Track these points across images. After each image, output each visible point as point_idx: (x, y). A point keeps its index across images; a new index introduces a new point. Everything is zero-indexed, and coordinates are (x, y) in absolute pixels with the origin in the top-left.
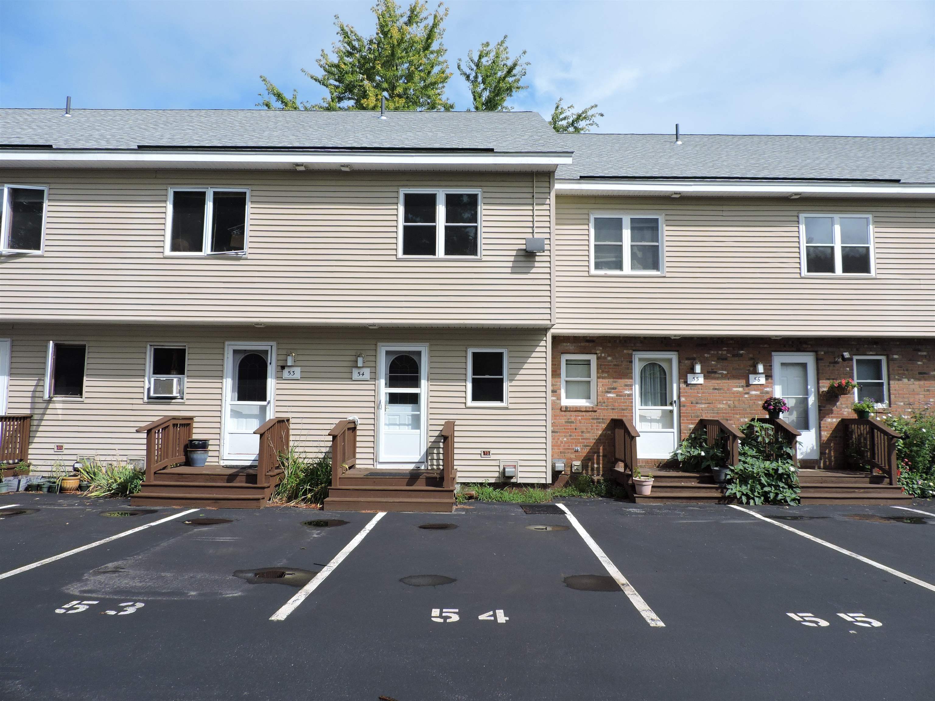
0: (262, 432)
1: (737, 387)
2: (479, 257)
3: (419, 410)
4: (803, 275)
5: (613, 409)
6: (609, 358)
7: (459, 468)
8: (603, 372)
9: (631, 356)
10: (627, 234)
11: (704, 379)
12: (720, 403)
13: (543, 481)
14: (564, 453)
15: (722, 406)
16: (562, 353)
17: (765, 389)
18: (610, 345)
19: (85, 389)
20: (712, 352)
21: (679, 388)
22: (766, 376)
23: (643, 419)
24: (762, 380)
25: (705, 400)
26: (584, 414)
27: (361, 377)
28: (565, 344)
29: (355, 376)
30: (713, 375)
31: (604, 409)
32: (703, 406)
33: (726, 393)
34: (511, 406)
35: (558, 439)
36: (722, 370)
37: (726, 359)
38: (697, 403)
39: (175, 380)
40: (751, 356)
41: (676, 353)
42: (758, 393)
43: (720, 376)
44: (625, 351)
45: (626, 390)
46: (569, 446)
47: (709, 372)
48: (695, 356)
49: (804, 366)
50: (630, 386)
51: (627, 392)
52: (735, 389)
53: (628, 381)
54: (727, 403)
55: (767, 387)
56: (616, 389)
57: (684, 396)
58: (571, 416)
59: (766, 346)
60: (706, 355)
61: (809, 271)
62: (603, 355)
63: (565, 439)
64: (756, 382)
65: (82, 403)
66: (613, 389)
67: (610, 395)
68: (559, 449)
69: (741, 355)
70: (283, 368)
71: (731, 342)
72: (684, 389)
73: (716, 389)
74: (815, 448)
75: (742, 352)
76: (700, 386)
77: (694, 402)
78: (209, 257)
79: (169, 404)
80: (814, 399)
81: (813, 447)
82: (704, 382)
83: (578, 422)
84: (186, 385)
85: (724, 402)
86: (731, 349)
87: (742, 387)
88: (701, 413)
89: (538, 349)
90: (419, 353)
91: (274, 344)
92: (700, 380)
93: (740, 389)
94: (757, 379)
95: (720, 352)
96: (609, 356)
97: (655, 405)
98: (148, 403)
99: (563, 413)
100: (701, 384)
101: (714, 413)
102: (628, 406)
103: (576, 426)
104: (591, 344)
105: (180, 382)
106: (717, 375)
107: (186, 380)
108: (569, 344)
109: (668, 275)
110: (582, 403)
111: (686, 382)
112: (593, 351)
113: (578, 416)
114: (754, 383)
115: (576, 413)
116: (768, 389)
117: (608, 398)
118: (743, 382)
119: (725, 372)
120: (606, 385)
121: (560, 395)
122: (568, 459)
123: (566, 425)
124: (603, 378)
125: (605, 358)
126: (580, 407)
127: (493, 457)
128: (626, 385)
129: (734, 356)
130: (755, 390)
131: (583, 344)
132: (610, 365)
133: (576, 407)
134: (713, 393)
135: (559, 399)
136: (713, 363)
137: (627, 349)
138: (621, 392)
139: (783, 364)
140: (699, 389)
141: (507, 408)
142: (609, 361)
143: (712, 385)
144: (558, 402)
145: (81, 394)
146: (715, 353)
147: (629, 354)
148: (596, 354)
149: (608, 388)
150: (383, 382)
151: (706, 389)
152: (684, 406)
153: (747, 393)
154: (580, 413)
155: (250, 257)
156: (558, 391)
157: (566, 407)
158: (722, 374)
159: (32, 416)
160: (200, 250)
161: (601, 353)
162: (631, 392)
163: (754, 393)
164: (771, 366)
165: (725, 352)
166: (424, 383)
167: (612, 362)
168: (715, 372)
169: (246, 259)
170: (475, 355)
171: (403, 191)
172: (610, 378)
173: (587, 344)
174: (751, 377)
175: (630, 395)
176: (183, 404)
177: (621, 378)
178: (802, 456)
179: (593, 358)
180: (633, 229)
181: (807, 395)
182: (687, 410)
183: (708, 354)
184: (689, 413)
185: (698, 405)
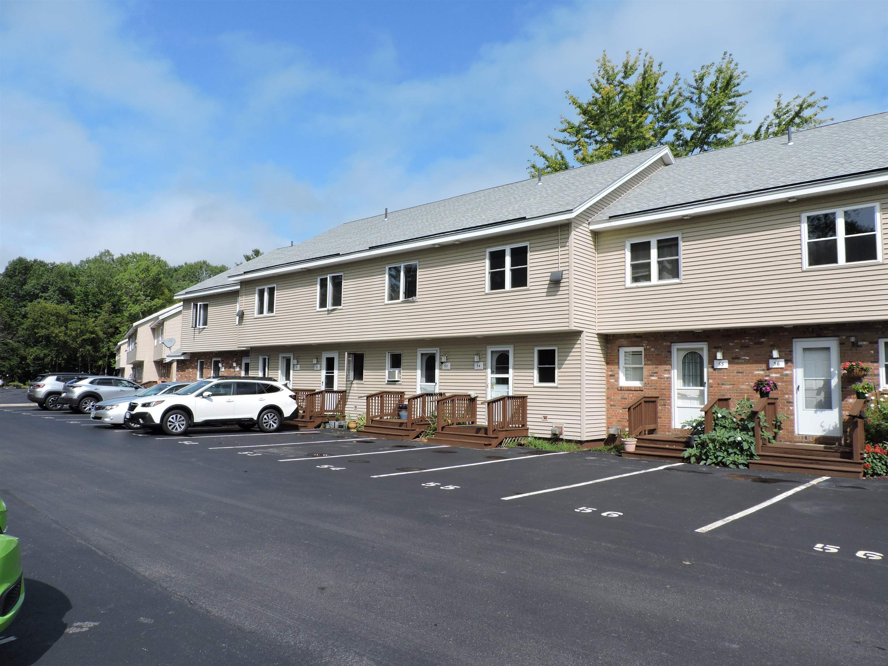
1: (758, 370)
2: (528, 288)
3: (508, 389)
4: (804, 269)
5: (655, 389)
6: (652, 350)
7: (530, 427)
8: (648, 360)
9: (670, 347)
10: (654, 252)
11: (729, 364)
12: (742, 384)
13: (579, 439)
14: (620, 421)
15: (744, 387)
16: (619, 347)
17: (785, 372)
18: (653, 339)
19: (364, 377)
20: (736, 341)
21: (708, 372)
22: (785, 361)
23: (683, 397)
24: (782, 364)
25: (730, 381)
26: (634, 392)
27: (478, 368)
28: (621, 340)
29: (476, 368)
30: (736, 361)
31: (649, 389)
32: (728, 387)
33: (749, 376)
34: (559, 386)
35: (616, 411)
36: (745, 356)
37: (748, 347)
38: (723, 384)
39: (397, 371)
40: (771, 343)
41: (706, 343)
42: (778, 375)
43: (743, 361)
44: (664, 343)
45: (665, 374)
46: (624, 416)
47: (733, 358)
48: (721, 345)
49: (828, 349)
50: (669, 371)
51: (666, 376)
52: (756, 372)
53: (667, 367)
54: (749, 385)
55: (787, 370)
56: (657, 373)
57: (711, 379)
58: (625, 394)
59: (786, 333)
60: (731, 344)
61: (810, 264)
62: (648, 347)
63: (621, 411)
64: (776, 366)
65: (363, 384)
66: (655, 373)
67: (653, 378)
68: (616, 418)
69: (762, 343)
70: (442, 363)
71: (753, 332)
72: (712, 373)
73: (739, 372)
74: (838, 426)
75: (762, 340)
76: (725, 370)
77: (720, 383)
78: (403, 302)
79: (395, 384)
80: (837, 380)
81: (836, 425)
82: (729, 366)
83: (630, 398)
84: (402, 374)
85: (747, 384)
86: (753, 338)
87: (763, 370)
88: (726, 393)
89: (576, 346)
90: (508, 351)
91: (438, 349)
92: (725, 365)
93: (762, 372)
94: (777, 363)
95: (743, 341)
96: (652, 347)
97: (697, 386)
98: (387, 384)
99: (620, 392)
100: (726, 369)
101: (737, 393)
102: (667, 386)
103: (628, 401)
104: (639, 339)
105: (400, 372)
106: (740, 361)
107: (402, 371)
108: (623, 340)
109: (684, 282)
110: (637, 384)
111: (713, 367)
112: (640, 344)
113: (630, 394)
114: (774, 367)
115: (629, 392)
116: (787, 372)
117: (652, 381)
118: (764, 366)
119: (747, 358)
120: (650, 370)
121: (619, 378)
122: (623, 426)
123: (623, 401)
124: (648, 365)
125: (649, 349)
126: (630, 387)
127: (549, 420)
128: (665, 370)
129: (755, 344)
130: (775, 373)
131: (633, 339)
132: (653, 355)
133: (628, 387)
134: (737, 376)
135: (617, 380)
136: (737, 350)
137: (666, 342)
138: (661, 375)
139: (805, 350)
140: (724, 373)
141: (557, 388)
142: (652, 352)
143: (736, 369)
144: (616, 383)
145: (362, 379)
146: (739, 341)
147: (668, 346)
148: (643, 346)
149: (652, 373)
150: (489, 371)
151: (731, 373)
152: (712, 387)
153: (768, 376)
154: (631, 392)
155: (419, 300)
156: (616, 375)
157: (621, 387)
158: (745, 359)
159: (346, 391)
160: (399, 299)
161: (646, 346)
162: (669, 376)
163: (774, 375)
164: (792, 351)
165: (747, 341)
166: (511, 371)
167: (655, 352)
168: (739, 358)
169: (417, 302)
170: (540, 352)
171: (488, 250)
172: (652, 365)
173: (636, 339)
174: (771, 361)
175: (669, 378)
176: (400, 384)
177: (661, 365)
178: (825, 433)
179: (641, 349)
180: (659, 248)
181: (830, 376)
182: (714, 390)
183: (733, 342)
184: (716, 392)
185: (723, 386)
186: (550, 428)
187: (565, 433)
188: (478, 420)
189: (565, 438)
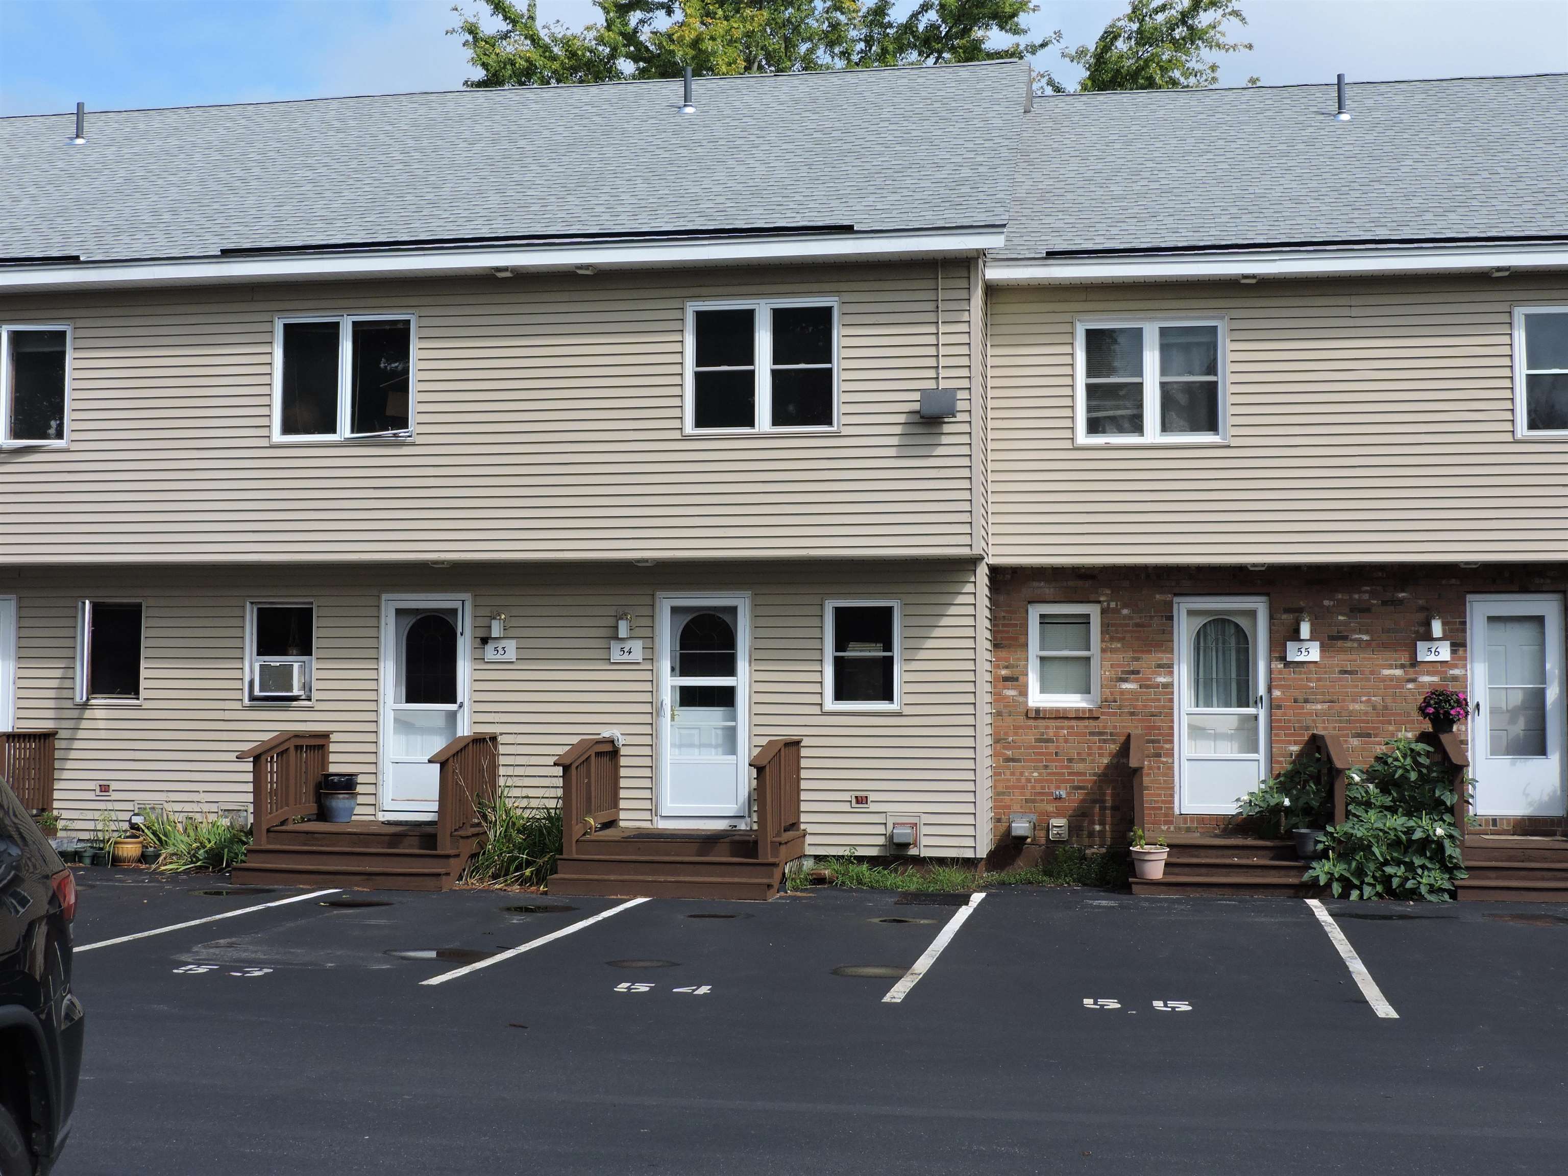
0: (443, 759)
1: (1390, 667)
2: (835, 429)
3: (734, 718)
4: (1519, 436)
5: (1132, 714)
6: (1125, 612)
7: (810, 829)
8: (1112, 639)
9: (1170, 605)
10: (1151, 359)
11: (1321, 651)
12: (1354, 701)
13: (969, 854)
14: (1034, 801)
15: (1357, 707)
16: (1029, 602)
17: (1451, 672)
18: (1126, 584)
19: (143, 684)
20: (1340, 596)
21: (1270, 671)
22: (1452, 645)
23: (1197, 731)
24: (1444, 653)
25: (1323, 694)
26: (1074, 723)
27: (626, 658)
28: (1035, 584)
29: (616, 656)
30: (1340, 643)
31: (1115, 714)
32: (1319, 707)
33: (1368, 680)
34: (907, 710)
35: (1022, 774)
36: (1360, 632)
37: (1367, 610)
38: (1306, 701)
39: (296, 666)
40: (1421, 602)
41: (1264, 599)
42: (1435, 679)
43: (1355, 645)
44: (1158, 596)
45: (1160, 675)
46: (1043, 788)
47: (1332, 638)
48: (1302, 604)
49: (1539, 621)
50: (1168, 668)
51: (1161, 679)
52: (1386, 672)
53: (1164, 658)
54: (1368, 701)
55: (1455, 666)
56: (1138, 672)
57: (1278, 687)
58: (1047, 727)
59: (1453, 581)
60: (1326, 603)
61: (1532, 426)
62: (1113, 605)
63: (1035, 774)
64: (1432, 658)
65: (139, 708)
66: (1133, 672)
67: (1126, 686)
68: (1022, 794)
69: (1401, 602)
70: (485, 641)
71: (1380, 574)
72: (1280, 672)
73: (1346, 672)
74: (1559, 793)
75: (1401, 595)
76: (1312, 665)
77: (1301, 698)
78: (347, 443)
79: (286, 709)
80: (1557, 692)
81: (1555, 792)
82: (1321, 657)
83: (1061, 739)
84: (316, 674)
85: (1364, 699)
86: (1380, 588)
87: (1402, 666)
88: (1314, 721)
89: (960, 599)
90: (733, 610)
91: (467, 596)
92: (1313, 653)
93: (1398, 672)
94: (1433, 650)
95: (1356, 596)
96: (1125, 606)
97: (1228, 705)
98: (251, 708)
99: (1031, 723)
100: (1316, 662)
101: (1340, 721)
102: (1164, 707)
103: (1057, 747)
104: (1088, 584)
105: (303, 668)
106: (1349, 644)
107: (315, 665)
108: (1042, 584)
109: (1234, 442)
110: (1073, 701)
111: (1283, 658)
112: (1092, 597)
113: (1062, 728)
114: (1428, 659)
115: (1058, 723)
116: (1456, 672)
117: (1122, 692)
118: (1404, 659)
119: (1365, 637)
120: (1119, 666)
121: (1026, 686)
122: (1041, 814)
123: (1038, 747)
124: (1112, 651)
125: (1116, 611)
126: (1065, 710)
127: (873, 807)
128: (1159, 666)
129: (1385, 603)
130: (1429, 673)
131: (1071, 583)
132: (1127, 625)
133: (1057, 710)
134: (1340, 680)
135: (1024, 693)
136: (1340, 618)
137: (1160, 593)
138: (1149, 679)
139: (1491, 619)
140: (1310, 672)
141: (899, 714)
142: (1125, 617)
143: (1338, 665)
144: (1021, 699)
145: (137, 692)
146: (1346, 597)
147: (1165, 602)
148: (1099, 602)
149: (1123, 672)
150: (665, 665)
151: (1325, 673)
152: (1279, 707)
153: (1414, 680)
154: (1066, 723)
155: (419, 440)
156: (1021, 678)
157: (1038, 711)
158: (1360, 641)
159: (57, 733)
160: (334, 431)
161: (1109, 602)
162: (1170, 680)
163: (1426, 679)
164: (1464, 623)
165: (1366, 597)
166: (742, 665)
167: (1131, 618)
168: (1345, 638)
169: (413, 444)
170: (839, 612)
171: (692, 307)
172: (1125, 652)
173: (1080, 583)
174: (1421, 646)
175: (1169, 686)
176: (311, 709)
177: (1149, 652)
178: (1532, 809)
179: (1093, 611)
180: (1165, 349)
181: (1544, 681)
182: (1285, 714)
183: (1330, 599)
184: (1289, 721)
185: (1308, 706)
186: (881, 830)
187: (925, 841)
188: (622, 815)
189: (925, 853)
